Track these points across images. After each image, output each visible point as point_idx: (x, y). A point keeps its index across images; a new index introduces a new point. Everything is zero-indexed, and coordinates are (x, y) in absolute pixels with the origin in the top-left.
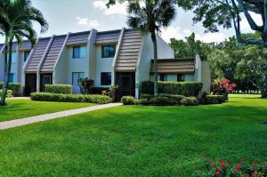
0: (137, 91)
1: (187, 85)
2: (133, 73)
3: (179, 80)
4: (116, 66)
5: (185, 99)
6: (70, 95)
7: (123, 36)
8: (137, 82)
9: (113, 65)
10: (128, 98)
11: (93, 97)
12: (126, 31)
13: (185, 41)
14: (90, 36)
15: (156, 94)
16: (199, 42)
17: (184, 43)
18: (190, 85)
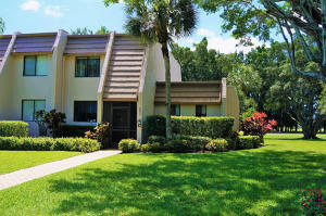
0: (139, 131)
1: (212, 122)
2: (133, 104)
3: (199, 115)
4: (105, 92)
5: (212, 143)
6: (29, 139)
7: (114, 45)
8: (139, 117)
9: (100, 90)
10: (130, 142)
11: (70, 141)
12: (117, 37)
13: (193, 49)
14: (57, 40)
15: (169, 136)
16: (213, 52)
17: (191, 53)
18: (217, 121)
